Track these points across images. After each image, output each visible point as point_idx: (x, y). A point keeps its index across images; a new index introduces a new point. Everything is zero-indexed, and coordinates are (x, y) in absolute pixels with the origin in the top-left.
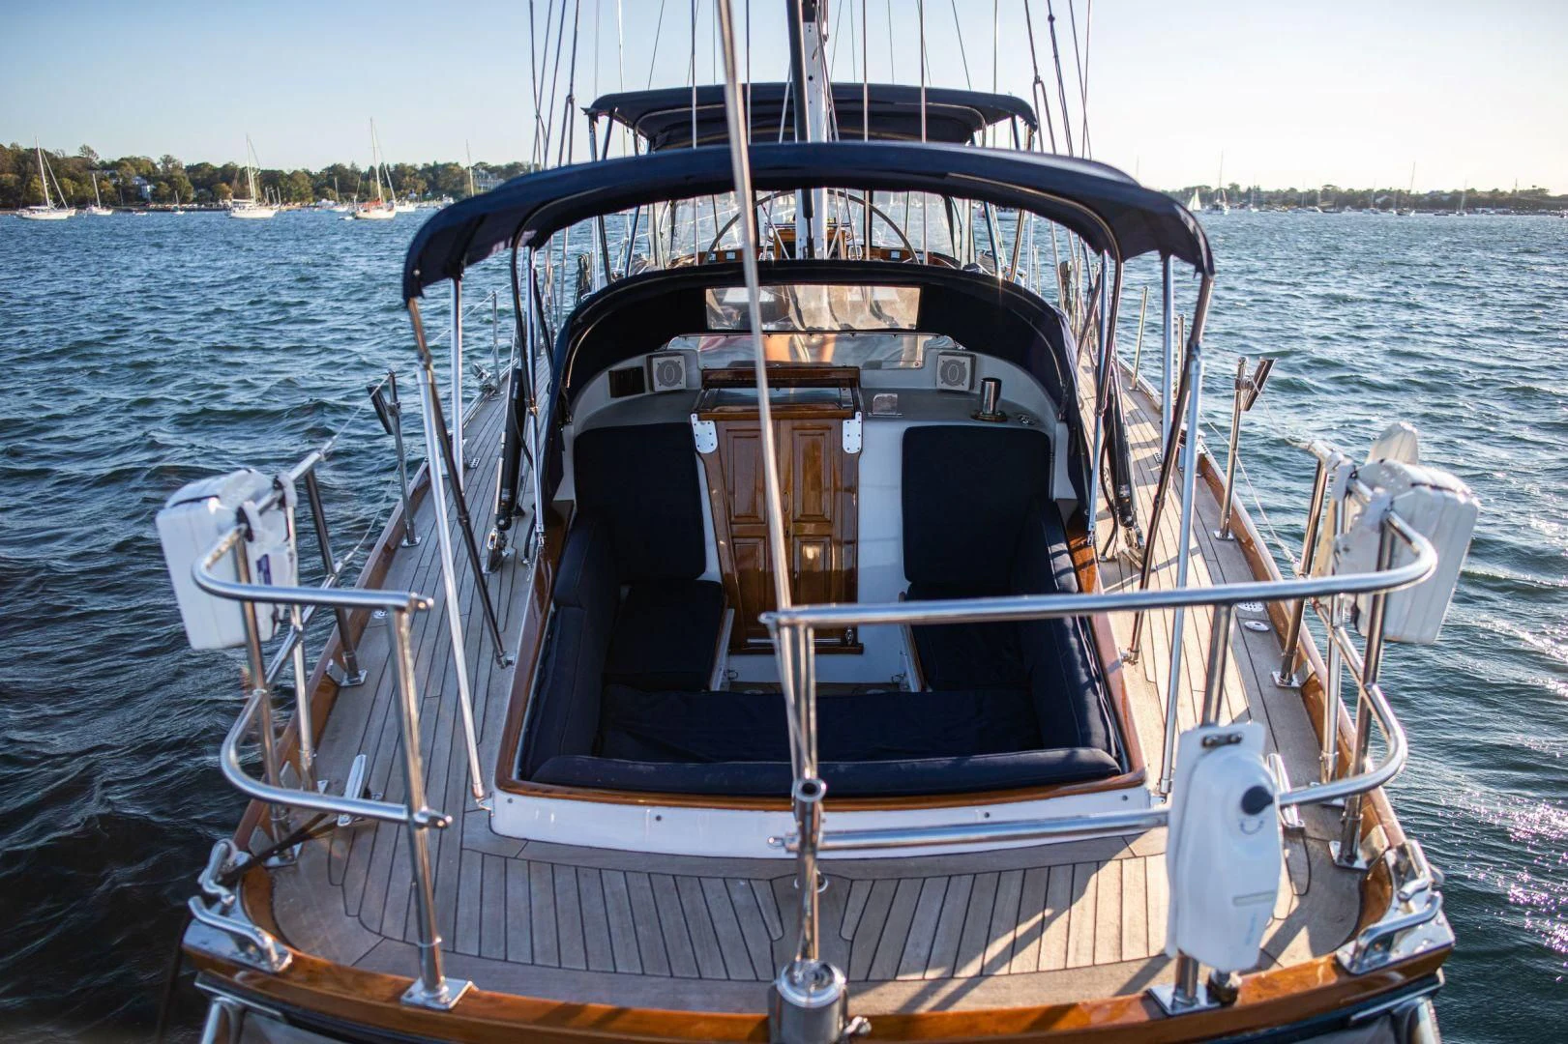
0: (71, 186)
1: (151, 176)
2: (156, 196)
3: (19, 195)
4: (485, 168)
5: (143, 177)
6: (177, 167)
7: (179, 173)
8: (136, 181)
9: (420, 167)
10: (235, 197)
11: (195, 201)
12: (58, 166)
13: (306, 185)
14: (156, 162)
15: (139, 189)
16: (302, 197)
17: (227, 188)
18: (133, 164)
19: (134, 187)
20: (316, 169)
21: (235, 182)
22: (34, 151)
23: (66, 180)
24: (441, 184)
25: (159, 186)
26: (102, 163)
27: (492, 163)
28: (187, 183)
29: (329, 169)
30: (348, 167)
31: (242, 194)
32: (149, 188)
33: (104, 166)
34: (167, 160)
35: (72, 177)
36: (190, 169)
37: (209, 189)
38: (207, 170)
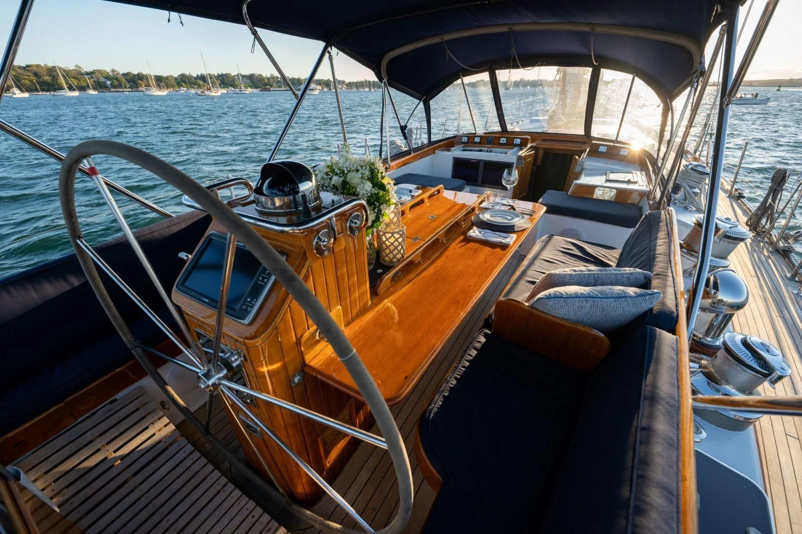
0: (75, 82)
1: (108, 78)
2: (113, 86)
3: (54, 86)
4: (241, 76)
5: (105, 78)
6: (117, 74)
7: (119, 76)
8: (102, 80)
9: (216, 75)
10: (146, 86)
11: (129, 88)
12: (67, 74)
13: (173, 82)
14: (109, 71)
15: (104, 83)
16: (173, 87)
17: (142, 82)
18: (99, 73)
19: (102, 82)
20: (176, 75)
21: (145, 80)
22: (54, 67)
23: (73, 80)
24: (226, 82)
25: (113, 82)
26: (86, 72)
27: (244, 73)
28: (124, 80)
29: (180, 75)
30: (188, 74)
31: (148, 85)
32: (109, 83)
33: (87, 74)
34: (113, 71)
35: (75, 78)
36: (124, 75)
37: (134, 83)
38: (131, 75)
